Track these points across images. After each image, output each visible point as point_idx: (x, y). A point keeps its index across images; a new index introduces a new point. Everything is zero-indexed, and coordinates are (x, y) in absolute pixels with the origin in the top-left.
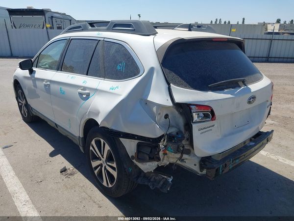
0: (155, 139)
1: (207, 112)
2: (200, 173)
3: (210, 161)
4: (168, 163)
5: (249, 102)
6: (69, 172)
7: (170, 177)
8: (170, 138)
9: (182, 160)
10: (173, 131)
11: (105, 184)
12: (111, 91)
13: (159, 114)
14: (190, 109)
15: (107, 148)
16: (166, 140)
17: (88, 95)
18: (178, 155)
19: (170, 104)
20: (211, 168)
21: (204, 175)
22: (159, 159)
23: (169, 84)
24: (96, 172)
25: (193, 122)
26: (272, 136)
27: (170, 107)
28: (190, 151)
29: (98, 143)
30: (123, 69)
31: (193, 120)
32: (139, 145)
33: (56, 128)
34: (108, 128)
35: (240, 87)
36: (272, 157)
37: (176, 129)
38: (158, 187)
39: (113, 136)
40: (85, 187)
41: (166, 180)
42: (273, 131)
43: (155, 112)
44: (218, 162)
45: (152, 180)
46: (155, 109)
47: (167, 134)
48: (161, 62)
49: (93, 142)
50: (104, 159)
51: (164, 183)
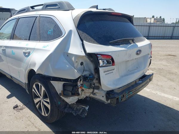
0: (75, 80)
1: (109, 59)
2: (107, 102)
3: (113, 94)
4: (85, 97)
5: (137, 54)
6: (19, 108)
7: (87, 106)
8: (85, 78)
9: (94, 94)
10: (87, 73)
11: (43, 114)
12: (44, 48)
13: (77, 62)
14: (97, 57)
15: (43, 89)
16: (82, 80)
17: (29, 53)
18: (91, 90)
19: (84, 54)
20: (113, 98)
21: (109, 103)
22: (78, 94)
23: (82, 41)
24: (37, 106)
25: (99, 66)
26: (152, 77)
27: (83, 56)
28: (99, 87)
29: (37, 86)
30: (51, 34)
31: (99, 65)
32: (64, 86)
33: (11, 79)
34: (42, 75)
35: (131, 44)
36: (153, 92)
37: (89, 72)
38: (79, 114)
39: (46, 80)
40: (30, 117)
41: (84, 108)
42: (153, 74)
43: (74, 61)
44: (118, 94)
45: (75, 109)
46: (73, 59)
47: (82, 76)
48: (76, 26)
49: (34, 86)
50: (41, 97)
51: (83, 111)
